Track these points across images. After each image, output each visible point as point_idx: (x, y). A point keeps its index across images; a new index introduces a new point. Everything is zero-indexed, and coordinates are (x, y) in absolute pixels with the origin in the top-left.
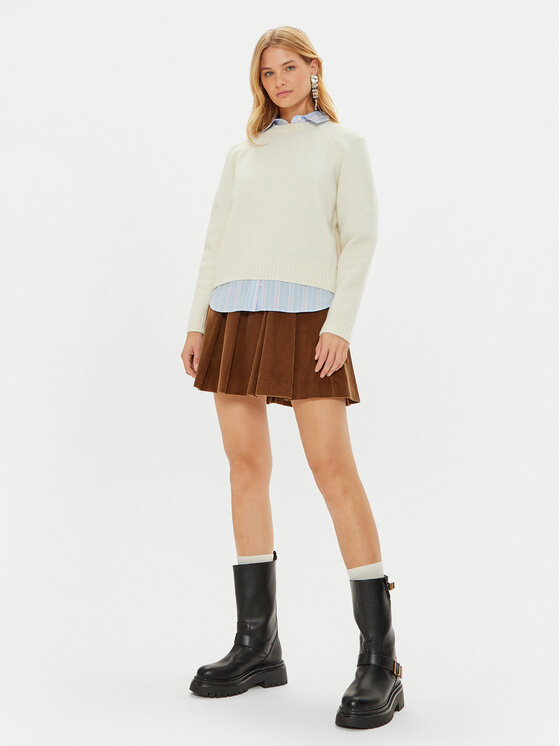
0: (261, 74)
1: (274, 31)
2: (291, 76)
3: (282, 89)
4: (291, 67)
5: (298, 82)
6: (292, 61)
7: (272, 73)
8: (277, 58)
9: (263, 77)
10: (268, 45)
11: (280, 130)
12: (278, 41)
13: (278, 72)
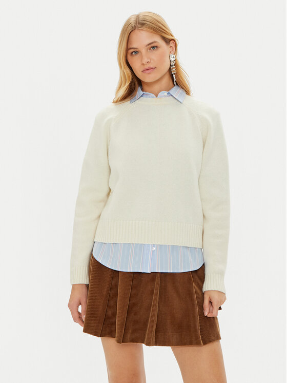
0: (128, 53)
1: (138, 16)
2: (154, 55)
3: (147, 66)
4: (154, 47)
5: (160, 60)
6: (155, 42)
7: (136, 52)
8: (142, 39)
9: (129, 56)
10: (134, 28)
11: (144, 102)
12: (143, 24)
13: (144, 51)
